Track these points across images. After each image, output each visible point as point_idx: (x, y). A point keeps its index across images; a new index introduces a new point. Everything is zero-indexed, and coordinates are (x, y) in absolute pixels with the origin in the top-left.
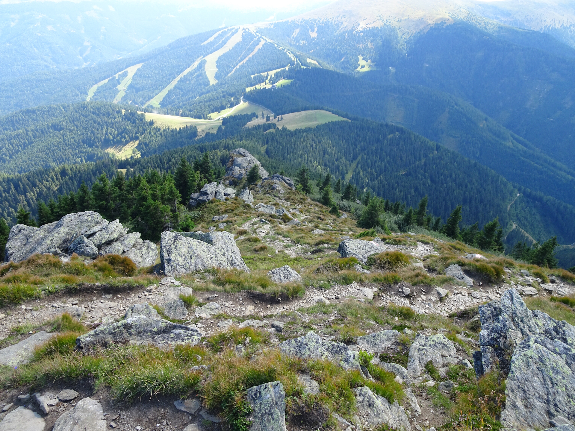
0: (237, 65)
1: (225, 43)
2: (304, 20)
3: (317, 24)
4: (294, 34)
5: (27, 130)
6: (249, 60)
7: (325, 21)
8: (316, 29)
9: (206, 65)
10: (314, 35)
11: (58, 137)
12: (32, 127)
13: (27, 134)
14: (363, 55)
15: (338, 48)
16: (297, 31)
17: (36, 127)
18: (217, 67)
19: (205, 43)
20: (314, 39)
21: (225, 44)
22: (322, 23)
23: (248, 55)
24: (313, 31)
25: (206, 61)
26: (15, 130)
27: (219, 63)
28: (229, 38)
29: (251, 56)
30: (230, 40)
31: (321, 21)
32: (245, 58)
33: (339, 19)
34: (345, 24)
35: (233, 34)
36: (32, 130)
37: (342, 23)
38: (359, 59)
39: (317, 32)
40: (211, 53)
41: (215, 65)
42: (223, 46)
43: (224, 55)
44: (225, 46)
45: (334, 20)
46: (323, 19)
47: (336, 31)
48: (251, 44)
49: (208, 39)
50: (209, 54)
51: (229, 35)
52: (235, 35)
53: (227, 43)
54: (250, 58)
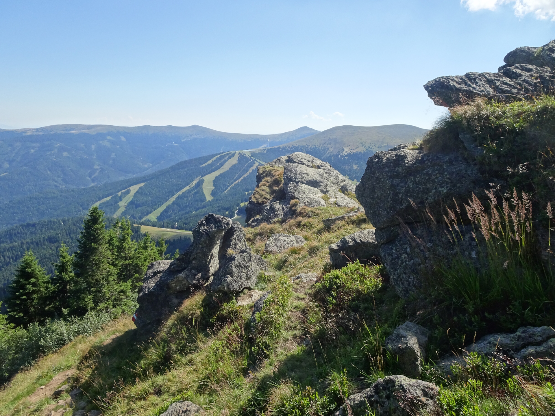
0: (232, 183)
1: (222, 165)
2: (294, 146)
3: (305, 150)
5: (22, 243)
6: (244, 179)
7: (312, 147)
9: (203, 184)
11: (51, 249)
12: (28, 240)
13: (22, 247)
14: (348, 175)
17: (33, 239)
18: (214, 185)
19: (204, 165)
21: (222, 166)
22: (311, 148)
23: (243, 175)
25: (204, 180)
26: (11, 242)
27: (215, 182)
28: (226, 161)
29: (245, 175)
30: (227, 162)
31: (309, 147)
32: (240, 177)
33: (326, 145)
34: (331, 150)
35: (230, 158)
36: (28, 243)
37: (328, 149)
40: (209, 173)
41: (212, 184)
42: (220, 168)
43: (221, 175)
44: (223, 167)
45: (320, 147)
46: (310, 146)
47: (323, 156)
48: (246, 165)
49: (207, 162)
50: (207, 174)
51: (226, 158)
52: (232, 158)
53: (224, 165)
54: (245, 177)
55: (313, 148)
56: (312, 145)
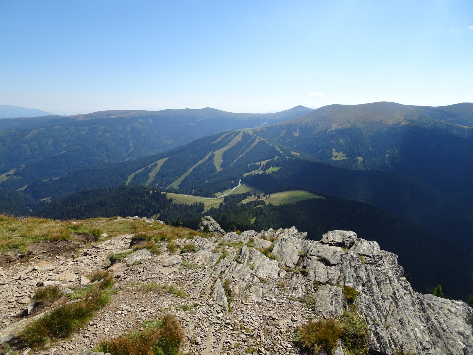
0: (238, 157)
1: (229, 141)
2: (289, 124)
3: (299, 127)
4: (281, 134)
5: (81, 206)
6: (247, 153)
7: (305, 124)
8: (298, 130)
9: (214, 158)
10: (296, 134)
11: (102, 211)
12: (85, 204)
13: (81, 209)
14: (335, 148)
15: (316, 143)
16: (284, 132)
17: (88, 203)
18: (223, 158)
19: (215, 142)
20: (297, 137)
21: (229, 142)
22: (303, 126)
23: (246, 149)
24: (296, 131)
25: (215, 154)
26: (73, 206)
27: (225, 156)
28: (233, 138)
29: (248, 150)
30: (233, 139)
31: (302, 125)
32: (244, 152)
33: (316, 123)
34: (321, 126)
35: (235, 135)
36: (85, 206)
37: (318, 126)
38: (332, 151)
39: (299, 132)
40: (219, 149)
41: (221, 157)
42: (228, 144)
43: (228, 150)
44: (230, 143)
46: (303, 123)
47: (314, 132)
48: (249, 142)
49: (217, 139)
50: (217, 150)
51: (232, 136)
52: (237, 136)
53: (231, 142)
54: (248, 152)
55: (306, 125)
56: (304, 123)
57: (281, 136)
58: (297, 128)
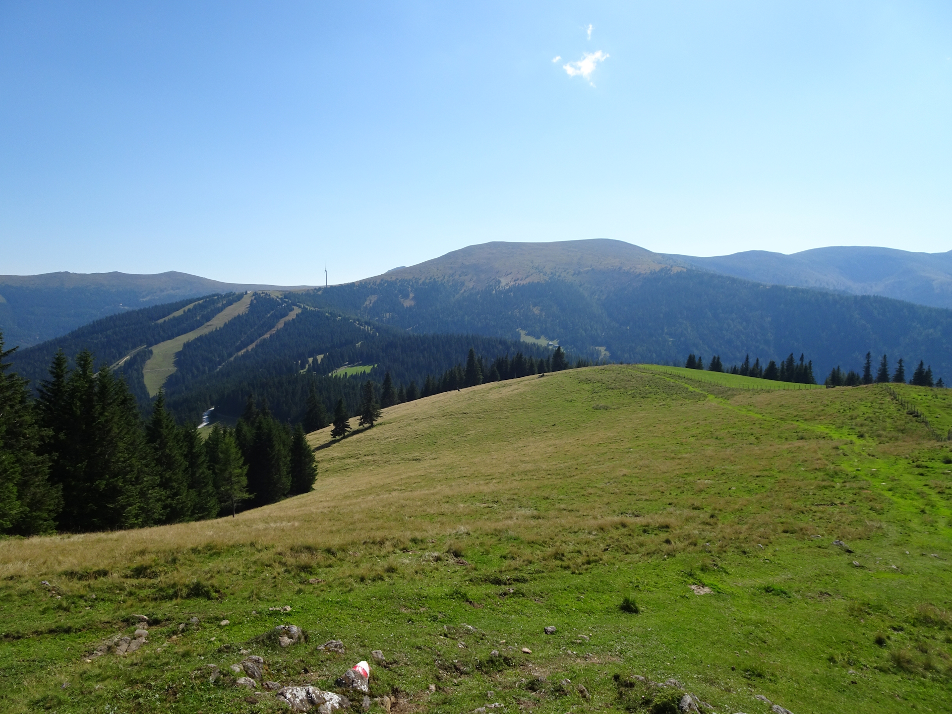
0: (230, 355)
1: (208, 318)
2: (387, 281)
3: (412, 286)
4: (367, 303)
6: (263, 344)
7: (428, 281)
8: (412, 295)
9: (149, 362)
10: (408, 303)
14: (524, 328)
15: (466, 318)
16: (374, 298)
18: (177, 363)
19: (161, 321)
20: (410, 309)
21: (208, 320)
22: (424, 283)
23: (260, 336)
24: (406, 296)
25: (151, 352)
27: (181, 359)
28: (220, 310)
29: (267, 336)
30: (222, 313)
31: (421, 282)
32: (252, 342)
33: (457, 277)
34: (471, 285)
35: (230, 303)
37: (463, 284)
38: (520, 335)
39: (414, 298)
40: (169, 338)
41: (172, 359)
42: (202, 324)
43: (200, 339)
44: (208, 323)
45: (445, 280)
46: (423, 279)
47: (454, 296)
48: (269, 315)
49: (169, 314)
50: (164, 340)
51: (220, 305)
52: (234, 305)
53: (214, 319)
54: (265, 340)
55: (430, 283)
56: (426, 278)
57: (366, 307)
58: (410, 289)
